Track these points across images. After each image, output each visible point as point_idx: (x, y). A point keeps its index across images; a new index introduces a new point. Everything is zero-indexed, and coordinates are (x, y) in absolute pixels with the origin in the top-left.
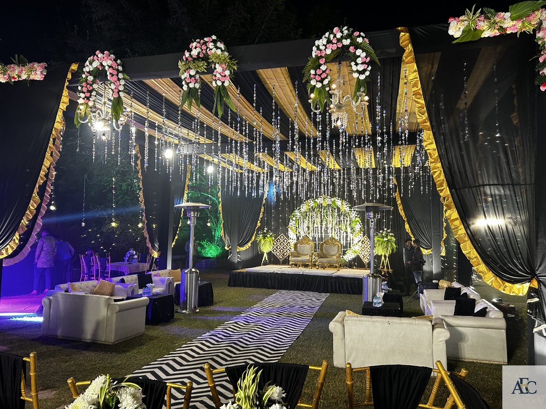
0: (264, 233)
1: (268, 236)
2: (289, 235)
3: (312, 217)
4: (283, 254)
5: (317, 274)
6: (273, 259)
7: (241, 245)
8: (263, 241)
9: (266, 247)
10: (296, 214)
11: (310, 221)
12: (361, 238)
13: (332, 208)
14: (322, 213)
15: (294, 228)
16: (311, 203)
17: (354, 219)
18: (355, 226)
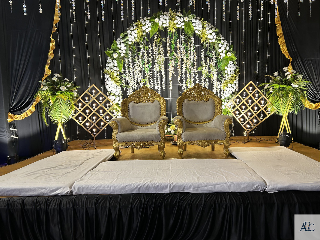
1: (63, 88)
2: (107, 87)
3: (148, 52)
4: (99, 124)
7: (16, 111)
8: (52, 100)
9: (61, 112)
10: (119, 46)
11: (146, 60)
12: (236, 88)
13: (185, 35)
14: (168, 44)
15: (115, 74)
16: (147, 26)
17: (224, 55)
18: (226, 68)
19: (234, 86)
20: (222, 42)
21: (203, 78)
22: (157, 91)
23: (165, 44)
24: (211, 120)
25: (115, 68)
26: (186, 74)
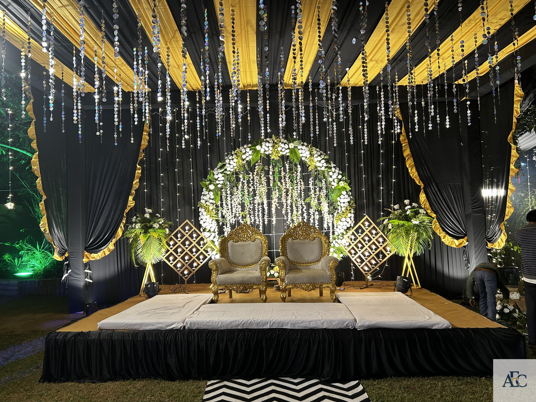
0: (144, 221)
1: (156, 226)
2: (201, 222)
3: (248, 182)
4: (191, 265)
7: (94, 248)
8: (142, 239)
9: (151, 251)
10: (216, 177)
11: (246, 191)
12: (351, 222)
13: (290, 163)
14: (271, 173)
15: (211, 208)
16: (247, 154)
17: (335, 185)
18: (338, 199)
19: (348, 220)
20: (333, 169)
21: (311, 211)
22: (258, 226)
23: (267, 173)
24: (318, 261)
25: (211, 201)
26: (291, 206)
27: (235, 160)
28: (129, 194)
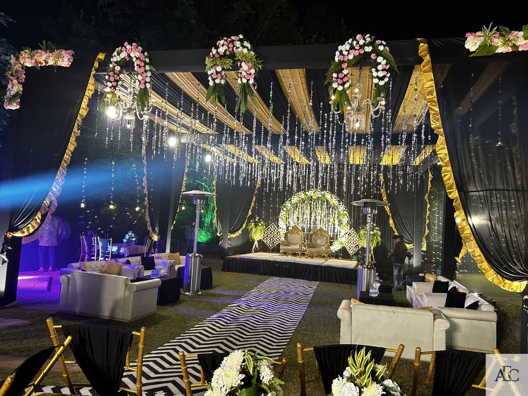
0: (255, 222)
1: (260, 224)
2: (279, 225)
3: (302, 208)
4: (273, 243)
5: (308, 263)
6: (263, 247)
7: (232, 232)
8: (254, 229)
9: (257, 235)
10: (287, 205)
11: (300, 212)
13: (322, 200)
14: (312, 205)
15: (284, 218)
16: (302, 196)
17: (342, 212)
18: (343, 219)
19: (347, 229)
20: (341, 205)
21: (330, 224)
22: (305, 229)
25: (284, 215)
26: (321, 221)
27: (296, 198)
28: (249, 209)
